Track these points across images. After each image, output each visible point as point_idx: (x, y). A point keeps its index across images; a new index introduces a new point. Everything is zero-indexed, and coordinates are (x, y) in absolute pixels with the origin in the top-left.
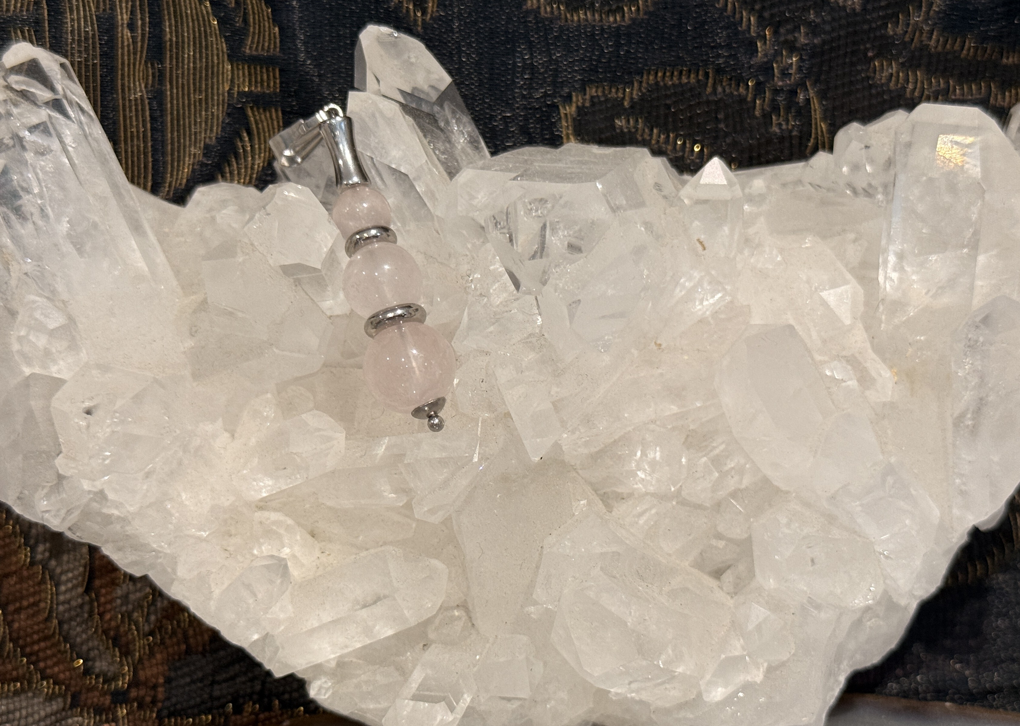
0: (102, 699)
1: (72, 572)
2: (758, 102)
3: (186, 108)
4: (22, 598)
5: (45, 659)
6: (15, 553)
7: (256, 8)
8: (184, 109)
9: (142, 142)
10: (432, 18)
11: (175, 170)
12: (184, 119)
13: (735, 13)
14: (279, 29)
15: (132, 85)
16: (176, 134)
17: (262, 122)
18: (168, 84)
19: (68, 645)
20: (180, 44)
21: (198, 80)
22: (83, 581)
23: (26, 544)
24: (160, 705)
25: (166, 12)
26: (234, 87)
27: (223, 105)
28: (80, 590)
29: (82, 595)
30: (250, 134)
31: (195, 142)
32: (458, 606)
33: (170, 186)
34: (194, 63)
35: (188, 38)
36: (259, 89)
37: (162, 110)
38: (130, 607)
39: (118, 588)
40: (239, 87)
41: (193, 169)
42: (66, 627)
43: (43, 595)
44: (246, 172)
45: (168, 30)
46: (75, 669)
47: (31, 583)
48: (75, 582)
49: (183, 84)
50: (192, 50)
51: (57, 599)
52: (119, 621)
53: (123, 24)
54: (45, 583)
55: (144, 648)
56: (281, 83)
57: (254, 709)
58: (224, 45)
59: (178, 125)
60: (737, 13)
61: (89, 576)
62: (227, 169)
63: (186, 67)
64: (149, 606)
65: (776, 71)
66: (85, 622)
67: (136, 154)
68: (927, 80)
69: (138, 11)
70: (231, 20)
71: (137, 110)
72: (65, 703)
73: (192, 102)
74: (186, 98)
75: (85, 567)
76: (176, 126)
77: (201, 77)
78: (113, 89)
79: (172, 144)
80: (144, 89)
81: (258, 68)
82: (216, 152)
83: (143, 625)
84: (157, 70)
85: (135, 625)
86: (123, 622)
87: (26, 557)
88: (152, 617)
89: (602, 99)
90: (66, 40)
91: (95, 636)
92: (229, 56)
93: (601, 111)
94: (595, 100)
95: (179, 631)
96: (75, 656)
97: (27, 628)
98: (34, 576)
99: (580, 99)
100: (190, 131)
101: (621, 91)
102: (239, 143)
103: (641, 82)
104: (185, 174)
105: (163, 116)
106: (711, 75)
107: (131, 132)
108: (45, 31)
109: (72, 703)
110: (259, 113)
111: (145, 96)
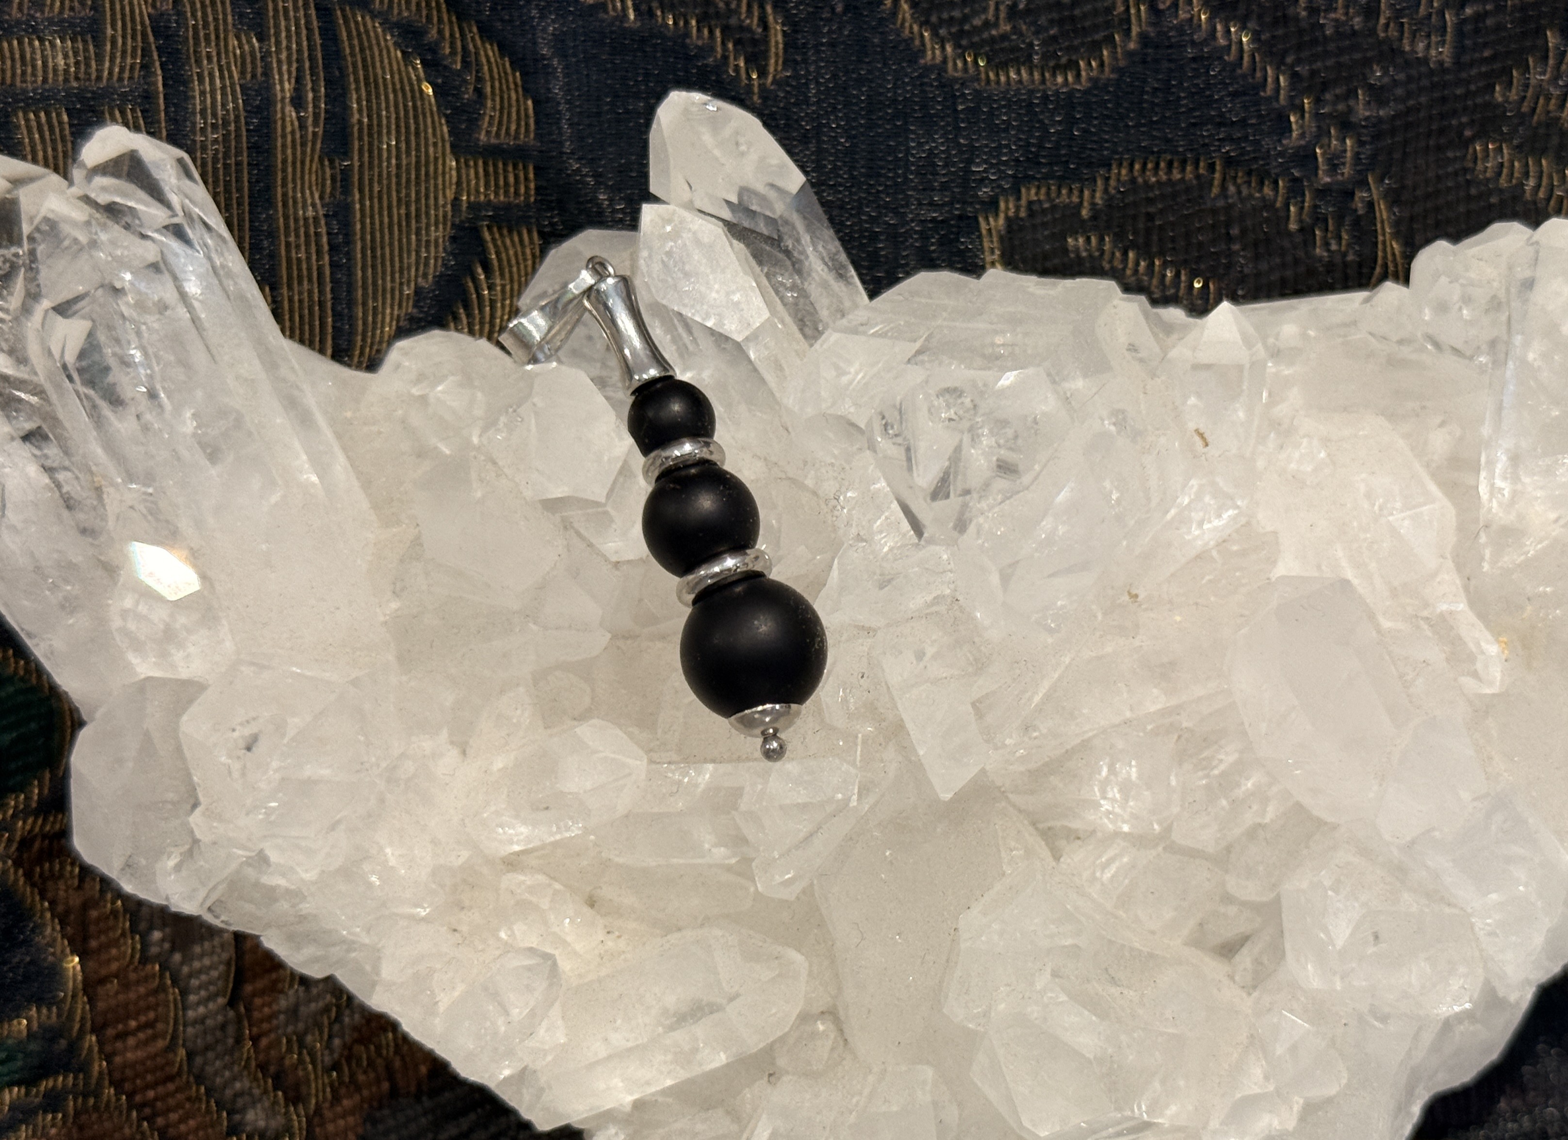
1: (208, 974)
2: (1292, 209)
3: (386, 231)
4: (128, 1016)
5: (168, 1111)
6: (117, 942)
7: (495, 70)
8: (382, 232)
9: (316, 285)
10: (774, 82)
11: (370, 329)
12: (382, 248)
13: (1254, 70)
14: (533, 103)
15: (299, 196)
17: (506, 249)
18: (356, 192)
19: (203, 1089)
20: (375, 128)
21: (403, 185)
22: (226, 985)
23: (133, 930)
25: (352, 79)
26: (461, 194)
27: (445, 224)
28: (221, 1001)
29: (224, 1008)
30: (486, 267)
31: (401, 284)
32: (822, 1013)
33: (362, 354)
34: (398, 158)
35: (388, 118)
36: (502, 198)
37: (349, 235)
38: (301, 1026)
39: (281, 996)
40: (468, 196)
41: (397, 326)
42: (199, 1060)
43: (160, 1009)
45: (355, 106)
46: (213, 1126)
47: (142, 990)
48: (212, 988)
49: (380, 192)
50: (393, 138)
51: (184, 1015)
52: (284, 1049)
53: (283, 98)
54: (165, 991)
55: (324, 1092)
56: (537, 188)
58: (445, 129)
59: (374, 257)
60: (1258, 69)
61: (235, 978)
63: (385, 164)
64: (331, 1024)
65: (1320, 159)
66: (230, 1052)
67: (306, 304)
68: (1558, 172)
69: (308, 77)
70: (454, 88)
71: (307, 235)
73: (396, 220)
74: (385, 213)
75: (228, 964)
76: (369, 259)
77: (408, 181)
78: (270, 203)
79: (365, 288)
80: (318, 201)
81: (500, 165)
82: (433, 299)
83: (322, 1055)
84: (338, 171)
85: (309, 1054)
86: (290, 1050)
87: (133, 949)
88: (337, 1042)
89: (1046, 205)
90: (194, 124)
91: (245, 1073)
92: (452, 146)
93: (1044, 225)
94: (1035, 207)
95: (379, 1062)
96: (213, 1104)
97: (136, 1062)
98: (146, 979)
99: (1011, 205)
100: (392, 266)
101: (1076, 193)
102: (470, 284)
103: (1108, 178)
104: (386, 336)
105: (349, 243)
106: (1218, 168)
107: (299, 270)
108: (159, 111)
110: (502, 235)
111: (321, 213)
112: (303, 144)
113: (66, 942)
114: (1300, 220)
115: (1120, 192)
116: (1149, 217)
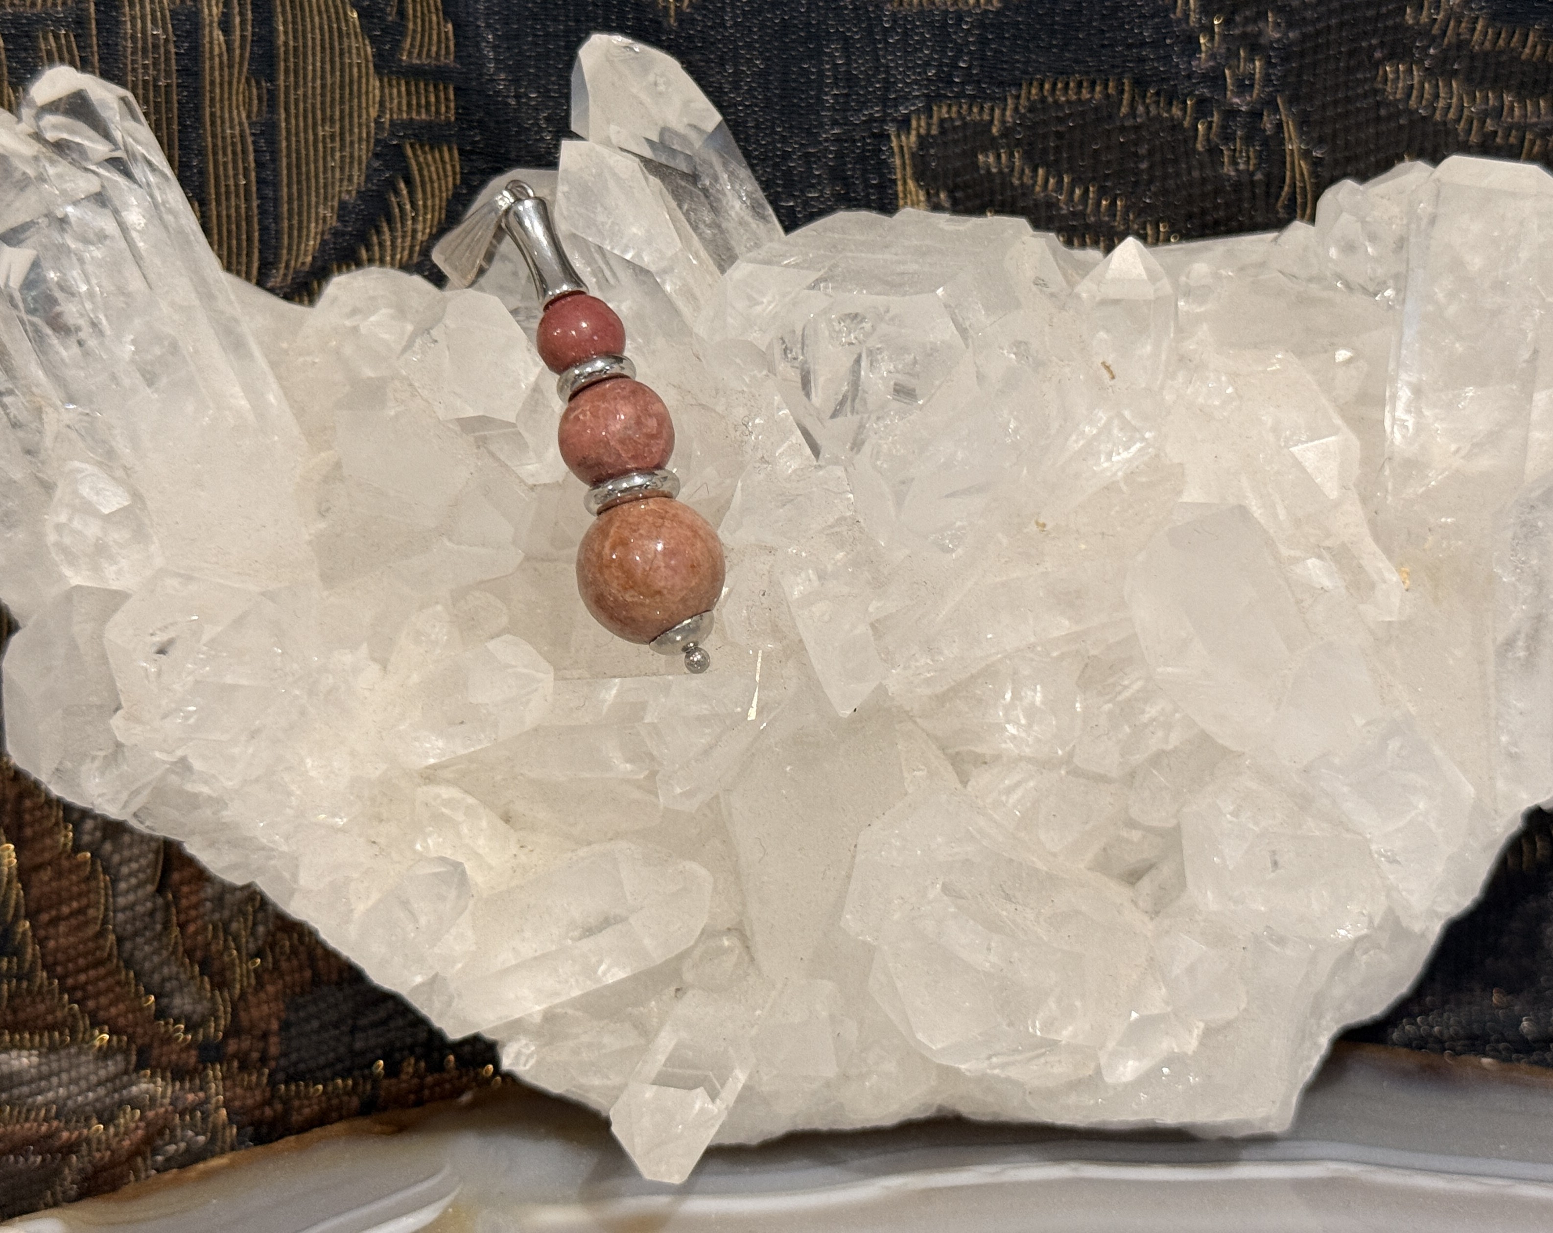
0: (184, 1056)
1: (137, 861)
2: (1200, 128)
3: (311, 149)
4: (61, 903)
5: (98, 994)
6: (51, 832)
8: (307, 149)
9: (243, 200)
10: (690, 5)
11: (295, 243)
12: (307, 164)
14: (454, 26)
15: (227, 115)
16: (295, 187)
17: (428, 165)
18: (282, 111)
19: (132, 974)
20: (301, 49)
21: (328, 104)
22: (154, 875)
23: (66, 819)
24: (273, 1064)
25: (278, 2)
26: (384, 113)
27: (368, 141)
28: (150, 888)
29: (154, 896)
30: (409, 182)
31: (326, 198)
32: (728, 929)
33: (287, 266)
34: (323, 78)
35: (313, 39)
36: (424, 116)
37: (275, 153)
38: (226, 913)
39: (207, 884)
40: (391, 115)
41: (323, 240)
42: (128, 945)
43: (92, 896)
44: (403, 242)
45: (281, 28)
46: (141, 1009)
47: (74, 878)
48: (141, 876)
49: (305, 110)
50: (318, 58)
51: (115, 902)
52: (210, 935)
53: (211, 22)
54: (96, 878)
55: (248, 978)
56: (457, 107)
57: (416, 1069)
58: (369, 49)
59: (299, 174)
61: (163, 867)
62: (375, 239)
63: (310, 84)
64: (255, 912)
65: (1229, 80)
66: (159, 937)
67: (233, 219)
69: (236, 1)
70: (379, 11)
71: (234, 153)
72: (128, 1062)
73: (320, 138)
74: (310, 132)
75: (157, 852)
76: (294, 175)
77: (333, 100)
78: (199, 120)
80: (244, 120)
81: (422, 85)
82: (357, 214)
83: (247, 942)
84: (265, 91)
85: (234, 940)
86: (215, 936)
87: (66, 839)
88: (261, 929)
89: (958, 123)
90: (125, 50)
91: (173, 958)
92: (375, 66)
93: (955, 142)
94: (947, 125)
95: (302, 949)
96: (142, 989)
97: (69, 948)
98: (78, 866)
99: (923, 123)
100: (317, 182)
101: (986, 111)
102: (393, 199)
103: (1018, 97)
104: (310, 248)
105: (275, 160)
106: (1127, 88)
107: (227, 186)
108: (91, 36)
109: (138, 1060)
110: (424, 153)
111: (248, 131)
114: (1208, 140)
115: (1030, 111)
116: (1059, 135)
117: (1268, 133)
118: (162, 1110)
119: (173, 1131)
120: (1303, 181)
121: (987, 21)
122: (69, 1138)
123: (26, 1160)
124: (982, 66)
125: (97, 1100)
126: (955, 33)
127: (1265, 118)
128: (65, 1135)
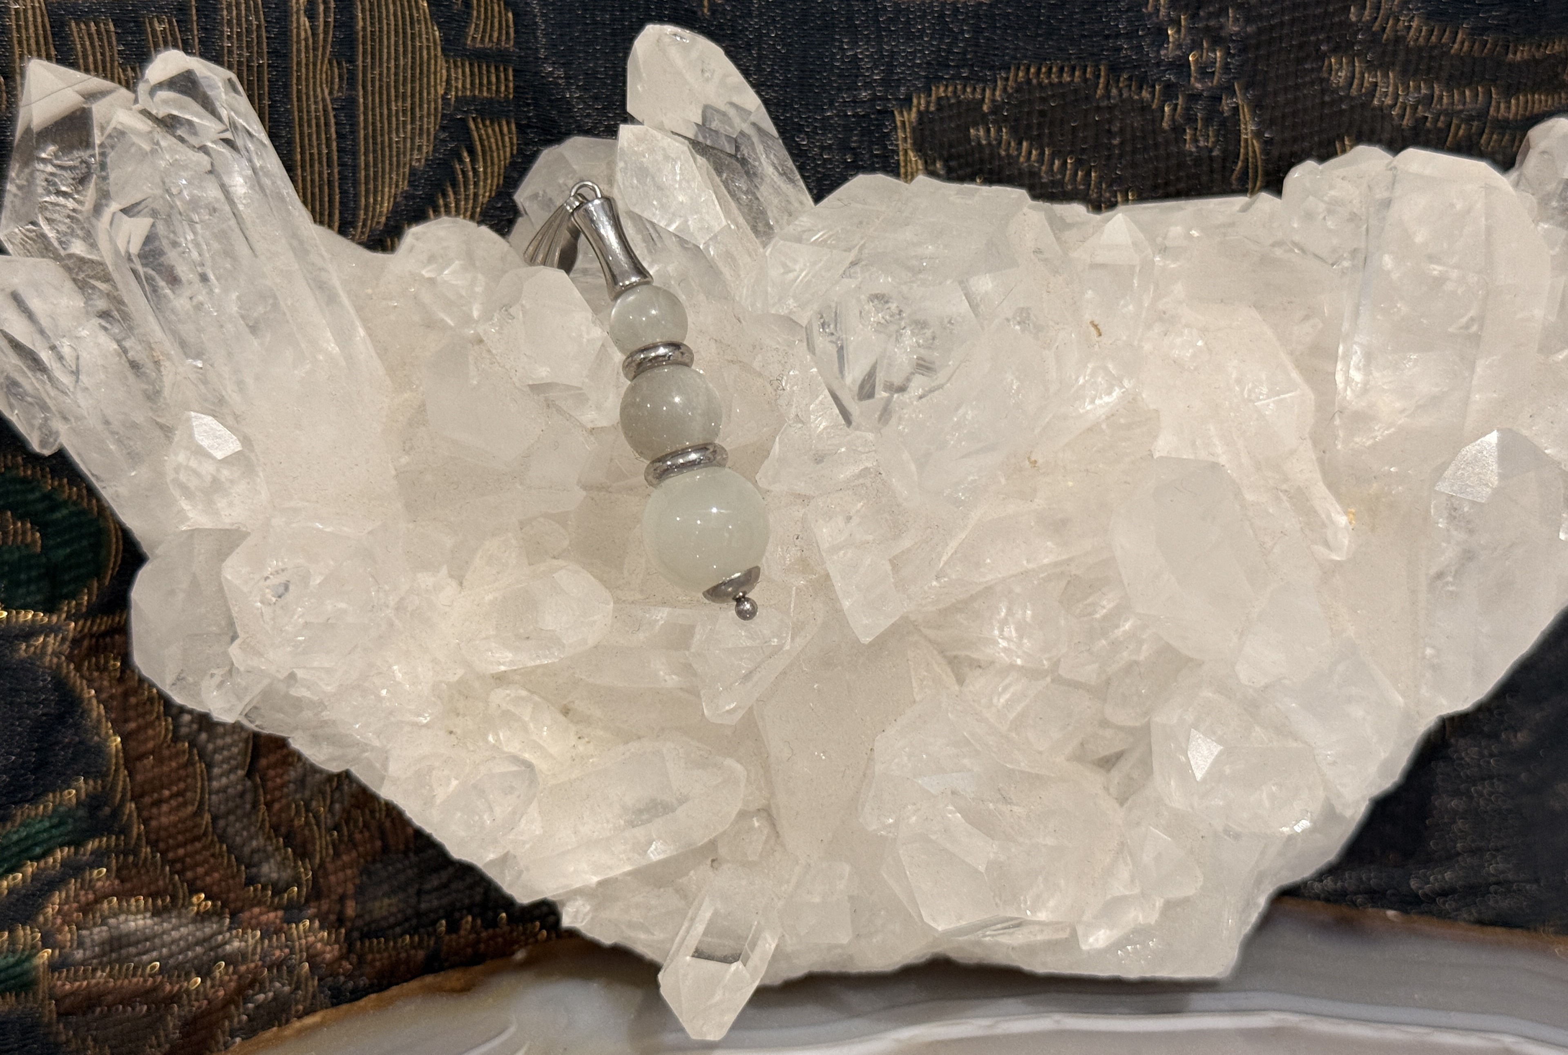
0: (271, 916)
1: (229, 750)
2: (1166, 109)
3: (386, 121)
4: (162, 787)
5: (196, 865)
6: (153, 725)
8: (382, 122)
9: (325, 167)
11: (371, 204)
12: (382, 135)
14: (515, 15)
15: (312, 93)
16: (371, 156)
17: (488, 137)
18: (360, 88)
19: (225, 847)
20: (377, 33)
21: (401, 83)
22: (245, 761)
23: (166, 714)
24: (349, 924)
26: (450, 91)
27: (436, 116)
28: (241, 773)
29: (243, 779)
30: (472, 152)
31: (398, 165)
32: (758, 812)
33: (364, 226)
34: (397, 59)
35: (388, 24)
36: (485, 94)
37: (354, 125)
38: (307, 793)
39: (291, 768)
40: (456, 93)
41: (395, 202)
42: (222, 823)
43: (189, 780)
44: (466, 204)
45: (360, 16)
46: (233, 878)
47: (174, 764)
48: (233, 762)
49: (381, 87)
50: (392, 43)
51: (209, 786)
52: (293, 813)
53: (299, 10)
54: (193, 765)
55: (327, 849)
56: (516, 88)
57: (473, 926)
58: (437, 33)
59: (375, 143)
61: (252, 757)
62: (441, 202)
63: (385, 65)
64: (332, 792)
65: (1193, 67)
66: (248, 815)
67: (317, 184)
71: (318, 125)
72: (222, 924)
73: (394, 113)
74: (385, 106)
75: (246, 741)
76: (371, 145)
77: (405, 79)
78: (287, 96)
79: (366, 169)
80: (327, 96)
81: (484, 67)
82: (426, 179)
83: (325, 818)
84: (345, 71)
85: (314, 817)
86: (298, 812)
87: (167, 729)
88: (337, 806)
89: (953, 101)
90: (222, 32)
91: (261, 833)
92: (443, 49)
93: (951, 118)
94: (943, 102)
95: (373, 824)
96: (233, 860)
97: (169, 826)
98: (177, 755)
99: (922, 101)
100: (391, 151)
101: (979, 91)
102: (457, 166)
103: (1007, 79)
104: (385, 210)
105: (354, 132)
106: (1102, 74)
107: (311, 154)
108: (192, 21)
109: (231, 923)
110: (484, 125)
111: (330, 107)
112: (315, 49)
113: (110, 725)
114: (1173, 120)
115: (1017, 91)
116: (1042, 113)
117: (1226, 115)
118: (252, 965)
119: (262, 984)
120: (1255, 157)
121: (981, 12)
122: (171, 991)
123: (133, 1009)
124: (976, 52)
125: (196, 957)
126: (952, 22)
127: (1224, 102)
128: (168, 987)
